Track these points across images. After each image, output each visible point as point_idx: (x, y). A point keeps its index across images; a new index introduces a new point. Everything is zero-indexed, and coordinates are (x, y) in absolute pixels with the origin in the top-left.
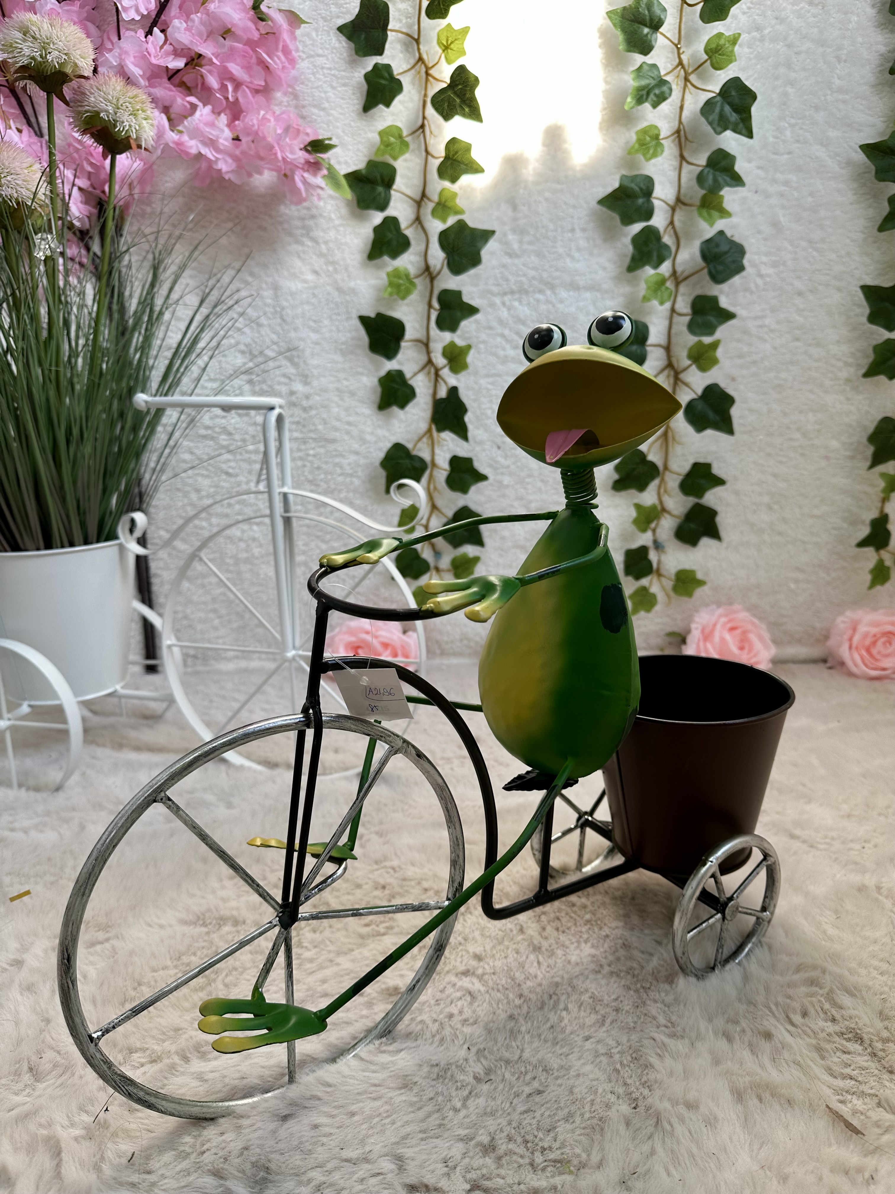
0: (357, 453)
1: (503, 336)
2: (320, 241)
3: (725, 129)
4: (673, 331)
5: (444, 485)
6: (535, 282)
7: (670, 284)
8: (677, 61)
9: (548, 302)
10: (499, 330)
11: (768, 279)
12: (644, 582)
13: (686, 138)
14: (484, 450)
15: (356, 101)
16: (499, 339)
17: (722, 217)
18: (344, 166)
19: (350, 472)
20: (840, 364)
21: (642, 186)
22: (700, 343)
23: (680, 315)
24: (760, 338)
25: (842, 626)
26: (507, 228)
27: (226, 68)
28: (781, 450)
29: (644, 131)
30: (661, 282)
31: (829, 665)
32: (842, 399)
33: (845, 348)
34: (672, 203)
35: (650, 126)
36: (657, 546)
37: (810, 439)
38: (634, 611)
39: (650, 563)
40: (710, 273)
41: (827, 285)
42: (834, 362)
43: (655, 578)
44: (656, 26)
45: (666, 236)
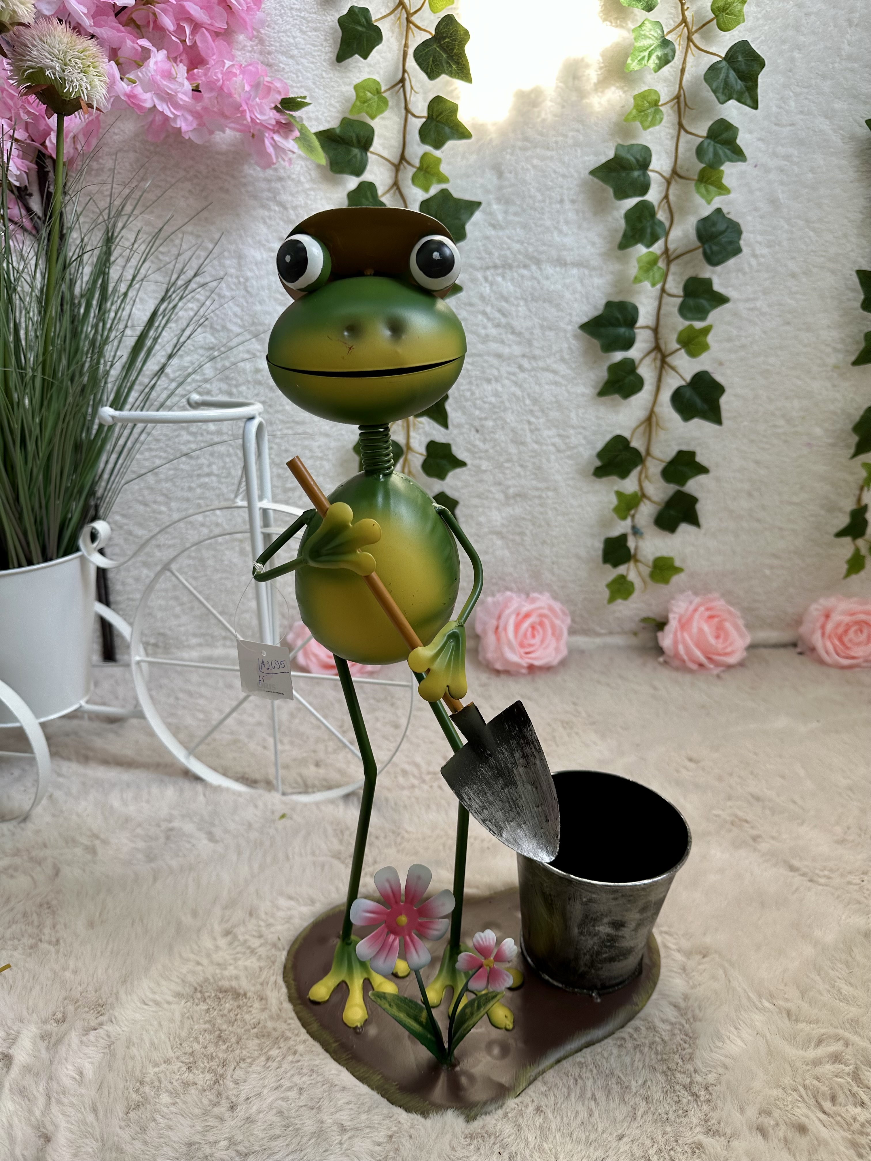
0: (327, 435)
1: (484, 313)
2: (288, 206)
3: (730, 99)
4: (662, 312)
5: (420, 469)
6: (520, 257)
7: (661, 264)
8: (681, 18)
9: (533, 278)
10: (480, 306)
11: (762, 260)
12: (622, 569)
13: (686, 104)
14: (462, 434)
15: (328, 49)
16: (480, 317)
17: (720, 194)
18: (315, 123)
19: (320, 455)
20: (829, 350)
21: (638, 157)
22: (691, 326)
23: (670, 295)
24: (750, 321)
25: (815, 613)
26: (491, 196)
27: (182, 7)
28: (765, 436)
29: (643, 96)
30: (653, 262)
31: (799, 650)
32: (828, 385)
33: (835, 334)
34: (667, 175)
35: (650, 91)
36: (636, 530)
37: (794, 426)
38: (611, 600)
39: (628, 551)
40: (705, 254)
41: (822, 268)
42: (823, 348)
43: (633, 563)
45: (660, 211)
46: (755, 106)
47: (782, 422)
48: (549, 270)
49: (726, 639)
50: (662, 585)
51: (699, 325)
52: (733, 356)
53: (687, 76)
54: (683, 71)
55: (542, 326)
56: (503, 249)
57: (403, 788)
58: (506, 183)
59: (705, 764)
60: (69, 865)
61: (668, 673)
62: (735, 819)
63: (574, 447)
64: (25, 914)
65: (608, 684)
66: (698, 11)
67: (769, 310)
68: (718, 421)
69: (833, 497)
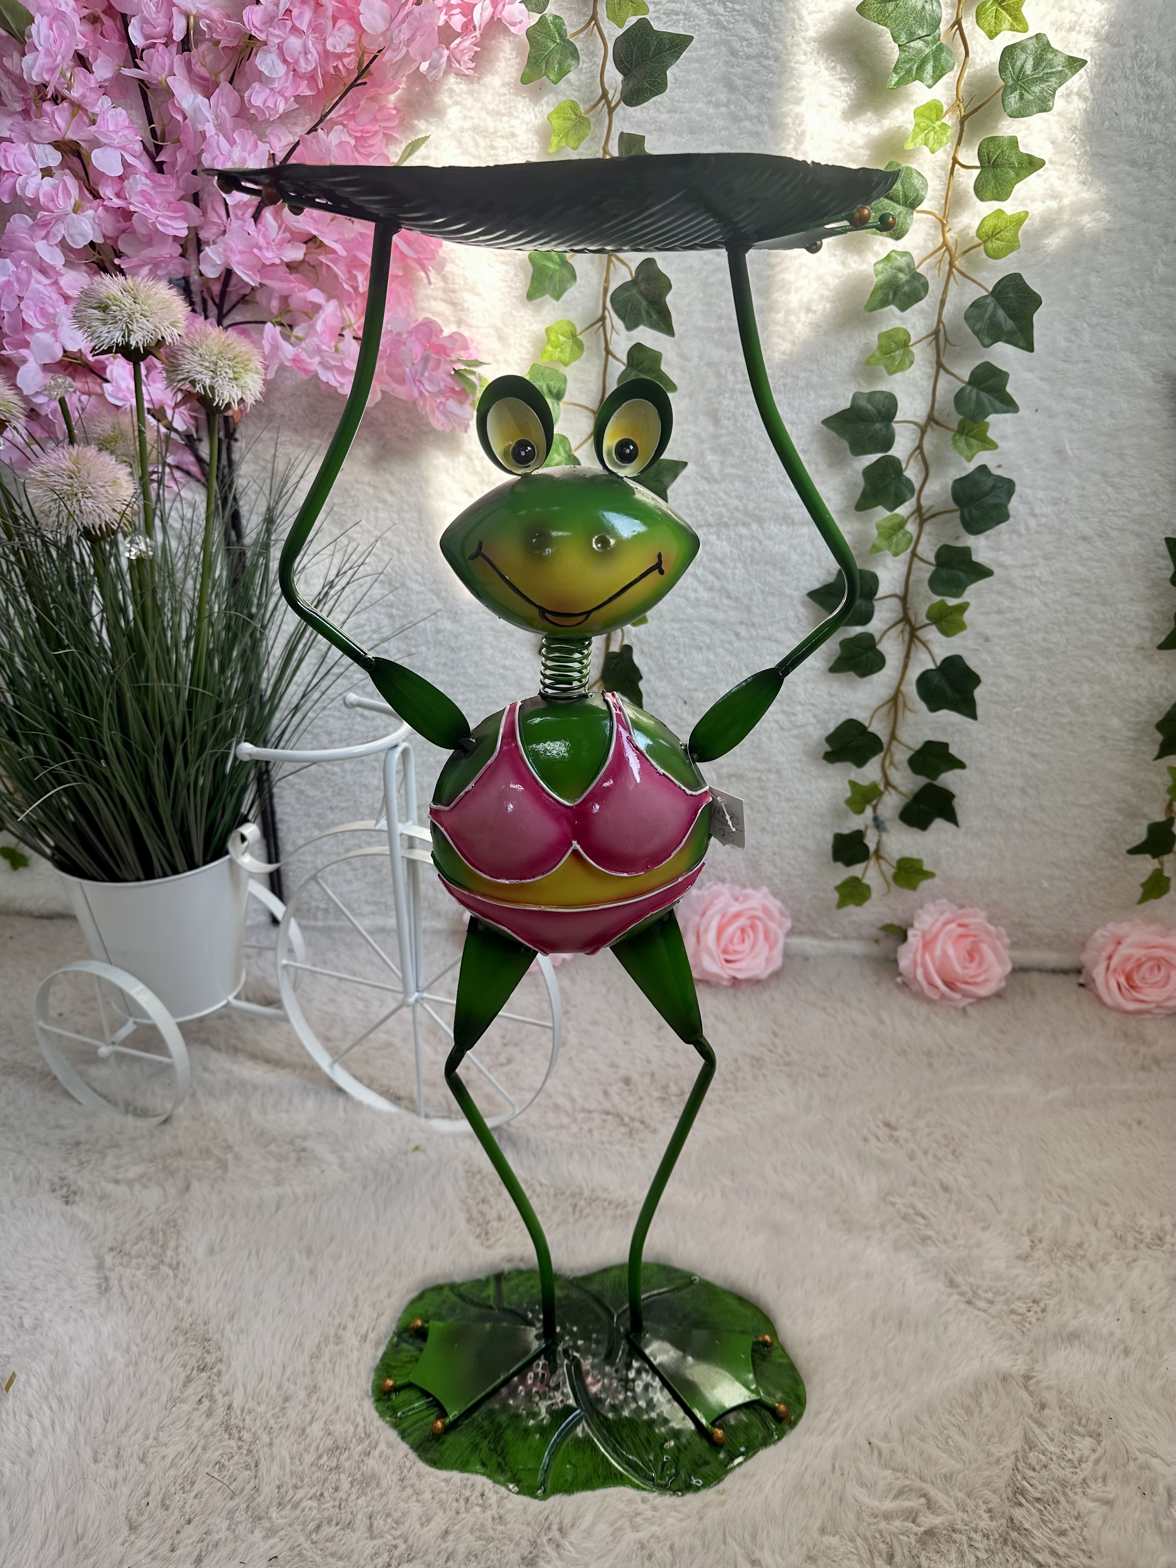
3: (997, 340)
4: (912, 578)
6: (738, 515)
7: (911, 528)
8: (941, 240)
9: (752, 537)
11: (1044, 520)
12: (857, 869)
13: (946, 340)
15: (518, 286)
17: (984, 449)
20: (1131, 627)
21: (881, 406)
22: (943, 603)
23: (921, 560)
24: (1026, 591)
25: (1101, 939)
26: (706, 446)
28: (1044, 726)
29: (890, 335)
30: (898, 527)
31: (1081, 980)
32: (1131, 669)
33: (1140, 609)
34: (921, 421)
35: (897, 330)
36: (878, 824)
37: (1083, 715)
38: (841, 904)
39: (866, 848)
40: (963, 519)
41: (1122, 530)
42: (1123, 624)
43: (872, 862)
44: (912, 203)
45: (912, 462)
46: (1030, 347)
47: (1068, 710)
48: (774, 529)
49: (981, 964)
50: (907, 893)
51: (952, 602)
52: (1003, 631)
53: (948, 307)
54: (943, 303)
55: (763, 592)
56: (717, 506)
57: (549, 1127)
58: (724, 431)
59: (901, 1134)
60: (200, 1180)
61: (902, 999)
62: (911, 1211)
63: (802, 726)
64: (152, 1231)
65: (824, 1009)
66: (962, 233)
67: (1051, 579)
68: (973, 715)
69: (1134, 801)
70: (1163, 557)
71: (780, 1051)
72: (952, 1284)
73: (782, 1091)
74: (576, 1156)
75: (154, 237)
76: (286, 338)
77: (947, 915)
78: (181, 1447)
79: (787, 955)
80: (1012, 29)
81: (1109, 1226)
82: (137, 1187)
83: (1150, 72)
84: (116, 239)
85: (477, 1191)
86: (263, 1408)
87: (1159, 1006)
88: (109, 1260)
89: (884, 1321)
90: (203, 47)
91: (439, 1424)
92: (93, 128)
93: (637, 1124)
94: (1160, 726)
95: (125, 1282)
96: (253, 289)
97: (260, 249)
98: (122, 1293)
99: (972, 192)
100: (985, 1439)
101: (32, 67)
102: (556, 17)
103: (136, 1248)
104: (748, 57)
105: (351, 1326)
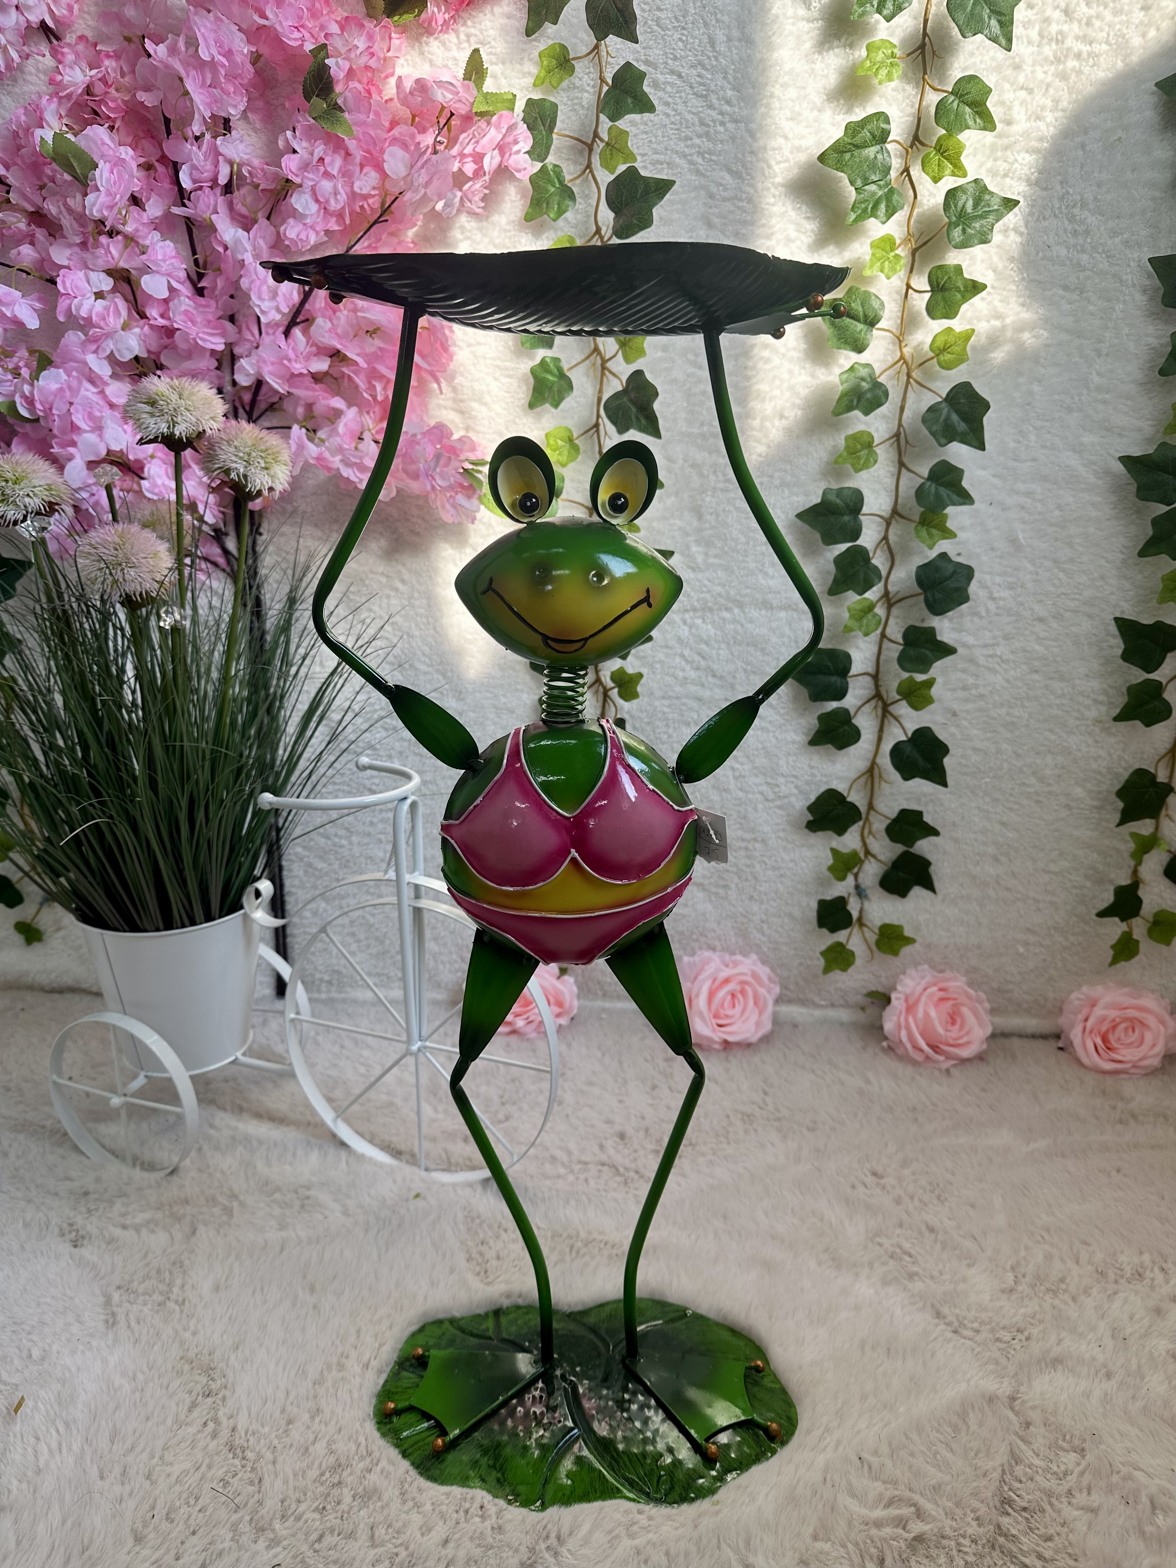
1: (682, 656)
3: (952, 440)
4: (882, 658)
6: (722, 600)
7: (880, 610)
8: (898, 355)
9: (736, 621)
11: (1002, 603)
12: (841, 936)
13: (906, 442)
15: (521, 396)
16: (678, 659)
17: (944, 538)
20: (1088, 702)
21: (849, 500)
22: (911, 678)
23: (890, 641)
25: (1076, 1003)
27: (374, 369)
28: (1012, 795)
29: (855, 437)
30: (868, 609)
31: (1060, 1045)
32: (1090, 741)
33: (1095, 684)
34: (886, 515)
35: (862, 432)
36: (860, 891)
37: (1049, 785)
38: (827, 970)
39: (850, 915)
40: (927, 601)
41: (1075, 612)
42: (1081, 699)
43: (856, 929)
44: (871, 322)
45: (878, 552)
46: (981, 447)
47: (1033, 780)
48: (754, 613)
49: (962, 1027)
50: (889, 958)
51: (920, 677)
52: (970, 706)
53: (907, 413)
54: (902, 409)
55: (745, 671)
58: (707, 523)
59: (889, 1181)
60: (205, 1225)
61: (888, 1062)
62: (898, 1251)
63: (785, 797)
64: (159, 1271)
65: (813, 1071)
66: (918, 348)
67: (1012, 657)
68: (945, 784)
69: (1101, 867)
70: (1114, 637)
71: (771, 1107)
72: (938, 1315)
73: (772, 1144)
74: (573, 1202)
75: (194, 350)
76: (311, 440)
77: (928, 978)
78: (187, 1465)
79: (776, 1021)
80: (953, 174)
81: (1090, 1262)
82: (144, 1231)
83: (1076, 211)
84: (158, 354)
85: (476, 1233)
86: (267, 1429)
87: (1134, 1067)
88: (116, 1297)
89: (873, 1348)
90: (244, 191)
91: (440, 1441)
92: (144, 257)
93: (632, 1174)
94: (1120, 794)
95: (131, 1316)
96: (281, 398)
97: (289, 360)
98: (129, 1327)
99: (925, 313)
100: (972, 1454)
101: (94, 205)
102: (555, 166)
103: (143, 1286)
104: (724, 200)
105: (353, 1354)
